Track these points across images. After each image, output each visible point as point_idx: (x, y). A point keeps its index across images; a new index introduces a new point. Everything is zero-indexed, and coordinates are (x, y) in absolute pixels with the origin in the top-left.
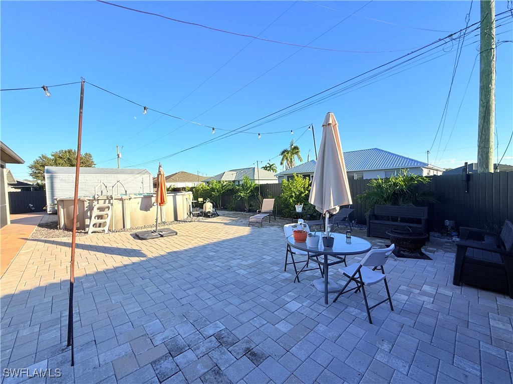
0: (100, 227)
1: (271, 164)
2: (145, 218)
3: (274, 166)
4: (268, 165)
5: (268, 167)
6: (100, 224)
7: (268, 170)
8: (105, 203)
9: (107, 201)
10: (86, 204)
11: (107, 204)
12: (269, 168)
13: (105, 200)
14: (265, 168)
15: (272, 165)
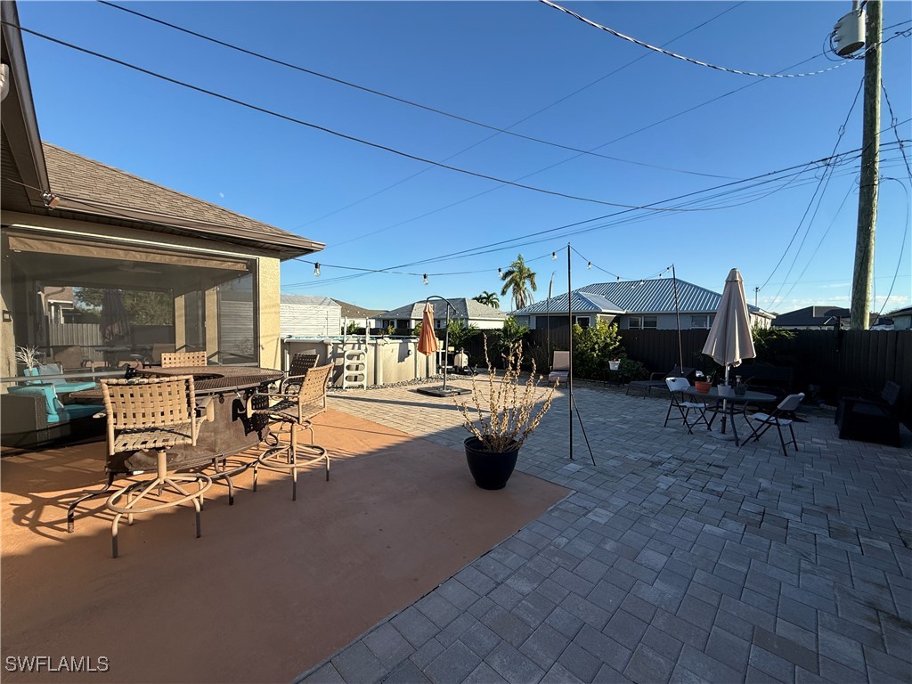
0: (356, 380)
1: (490, 294)
2: (400, 372)
3: (494, 296)
4: (485, 295)
5: (485, 298)
6: (356, 377)
7: (485, 303)
8: (353, 349)
9: (357, 346)
10: (330, 349)
11: (356, 351)
12: (487, 299)
13: (354, 344)
14: (479, 299)
15: (492, 295)
